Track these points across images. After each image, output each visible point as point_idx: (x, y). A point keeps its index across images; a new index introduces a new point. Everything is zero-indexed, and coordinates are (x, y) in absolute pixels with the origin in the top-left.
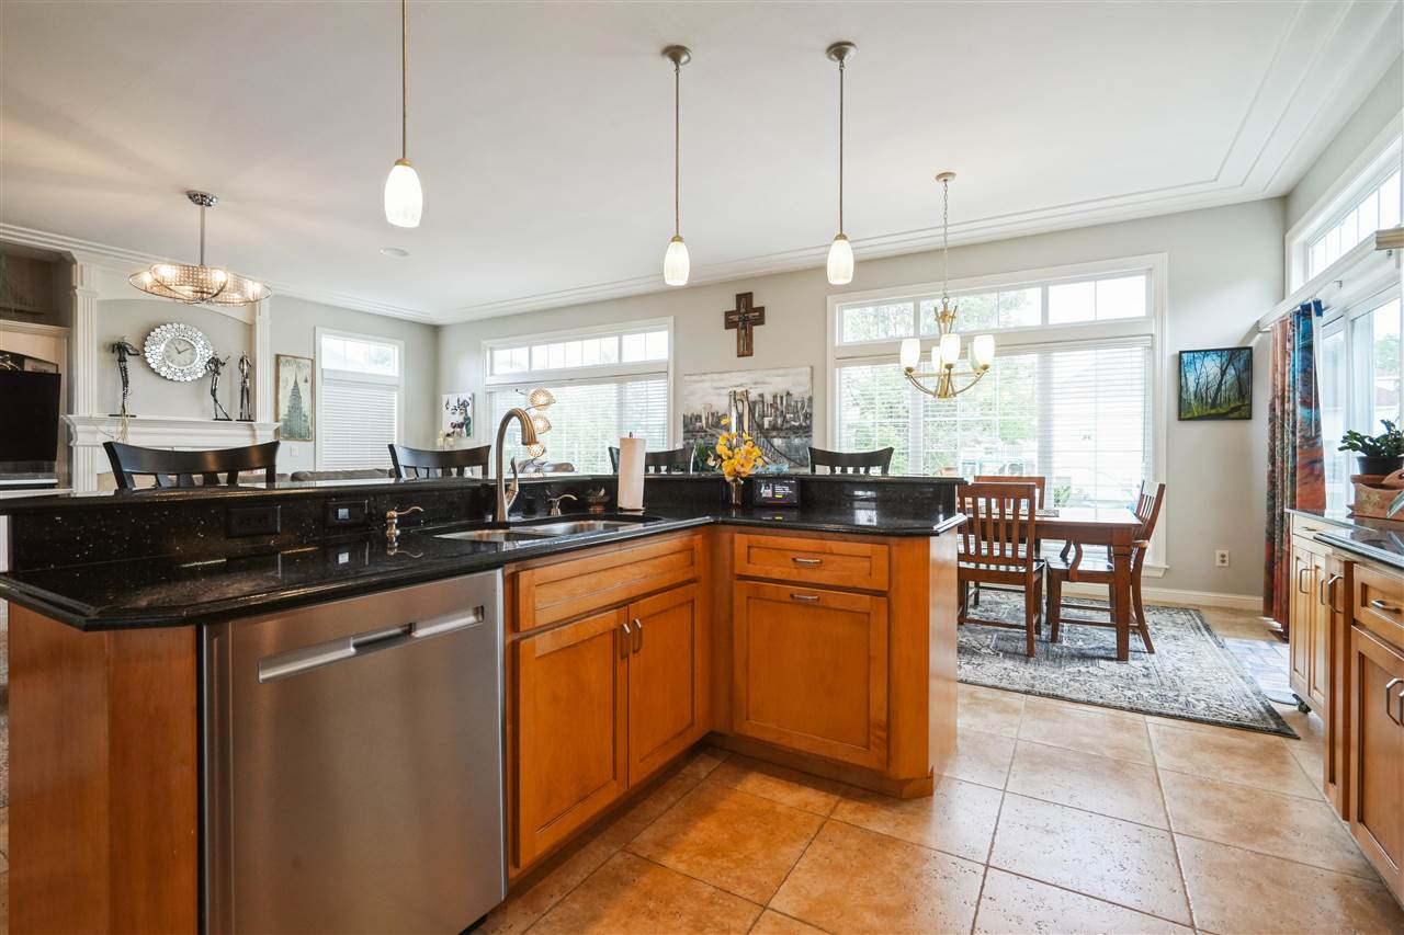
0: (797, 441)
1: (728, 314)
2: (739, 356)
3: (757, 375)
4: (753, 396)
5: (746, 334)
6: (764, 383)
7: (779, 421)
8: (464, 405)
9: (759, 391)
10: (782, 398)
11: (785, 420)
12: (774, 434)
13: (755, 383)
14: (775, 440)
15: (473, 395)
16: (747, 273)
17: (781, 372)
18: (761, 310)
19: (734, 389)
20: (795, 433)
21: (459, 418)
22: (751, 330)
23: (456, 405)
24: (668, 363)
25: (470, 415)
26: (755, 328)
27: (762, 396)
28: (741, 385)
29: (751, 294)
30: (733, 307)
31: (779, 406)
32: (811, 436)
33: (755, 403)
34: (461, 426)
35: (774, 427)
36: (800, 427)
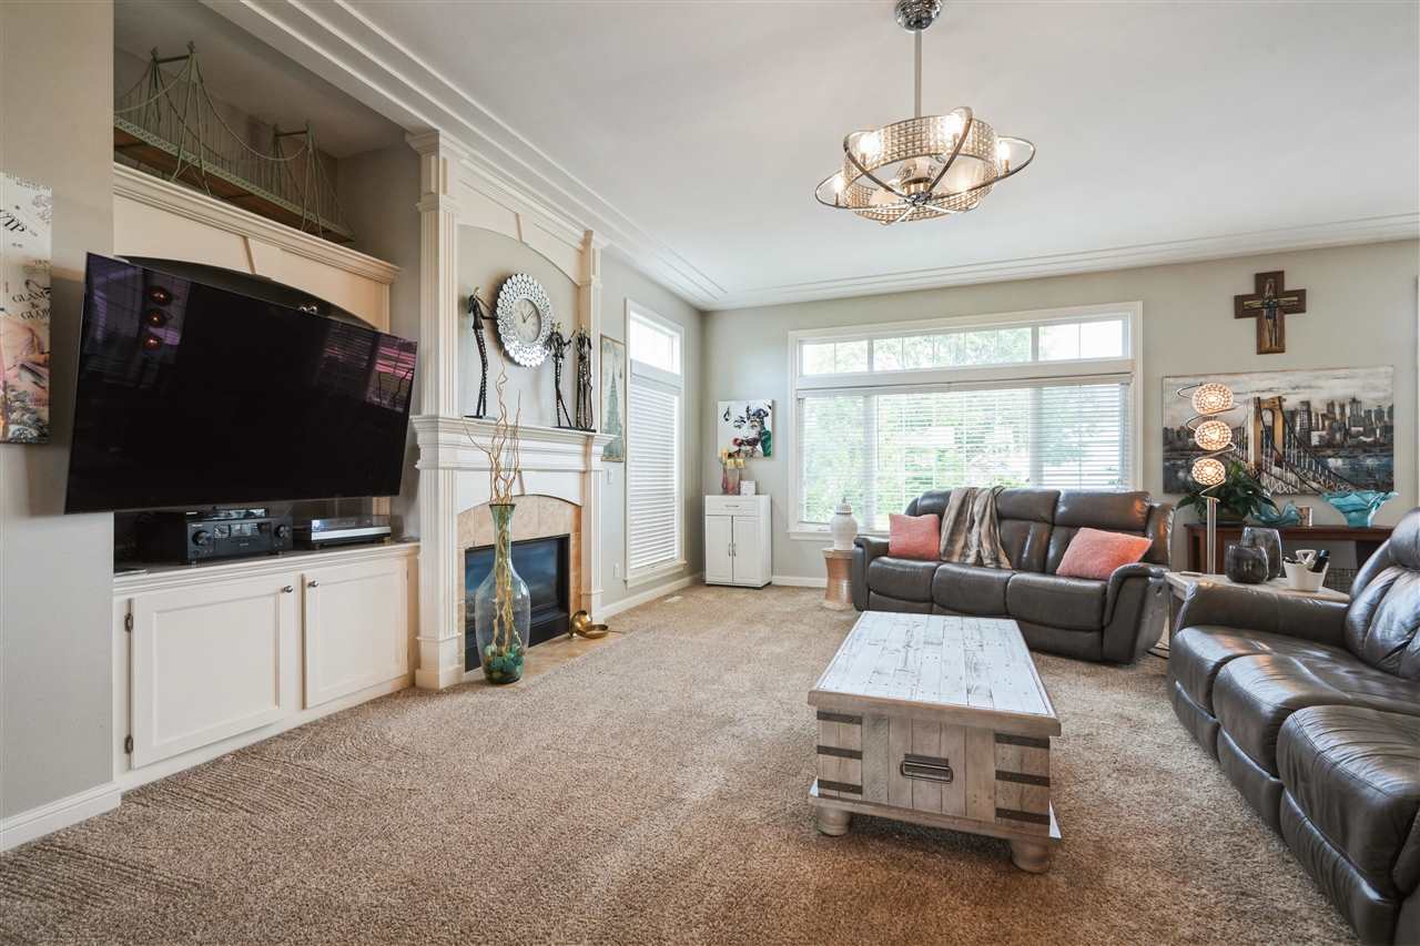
0: (1370, 462)
1: (1239, 300)
2: (1260, 352)
3: (1297, 378)
4: (1291, 402)
5: (1275, 325)
6: (1310, 387)
7: (1338, 436)
8: (760, 415)
9: (1304, 396)
10: (1342, 407)
11: (1347, 433)
12: (1329, 452)
13: (1294, 389)
14: (1330, 460)
15: (773, 402)
16: (1270, 247)
17: (1342, 372)
18: (1301, 294)
19: (1257, 395)
20: (1365, 451)
21: (748, 432)
22: (1282, 320)
23: (744, 415)
24: (1133, 362)
25: (768, 427)
26: (1287, 317)
27: (1307, 404)
28: (1270, 390)
29: (1282, 272)
30: (1249, 289)
31: (1338, 417)
32: (1392, 455)
33: (1293, 414)
34: (753, 443)
35: (1328, 444)
36: (1375, 444)
